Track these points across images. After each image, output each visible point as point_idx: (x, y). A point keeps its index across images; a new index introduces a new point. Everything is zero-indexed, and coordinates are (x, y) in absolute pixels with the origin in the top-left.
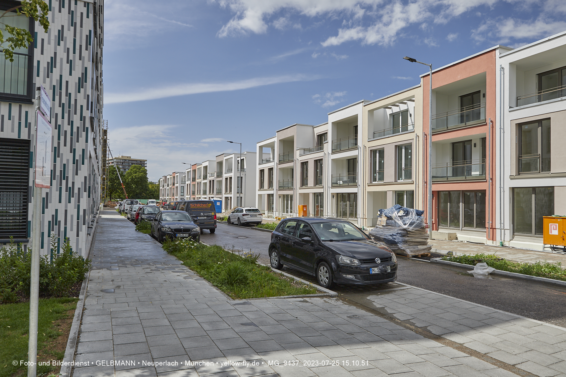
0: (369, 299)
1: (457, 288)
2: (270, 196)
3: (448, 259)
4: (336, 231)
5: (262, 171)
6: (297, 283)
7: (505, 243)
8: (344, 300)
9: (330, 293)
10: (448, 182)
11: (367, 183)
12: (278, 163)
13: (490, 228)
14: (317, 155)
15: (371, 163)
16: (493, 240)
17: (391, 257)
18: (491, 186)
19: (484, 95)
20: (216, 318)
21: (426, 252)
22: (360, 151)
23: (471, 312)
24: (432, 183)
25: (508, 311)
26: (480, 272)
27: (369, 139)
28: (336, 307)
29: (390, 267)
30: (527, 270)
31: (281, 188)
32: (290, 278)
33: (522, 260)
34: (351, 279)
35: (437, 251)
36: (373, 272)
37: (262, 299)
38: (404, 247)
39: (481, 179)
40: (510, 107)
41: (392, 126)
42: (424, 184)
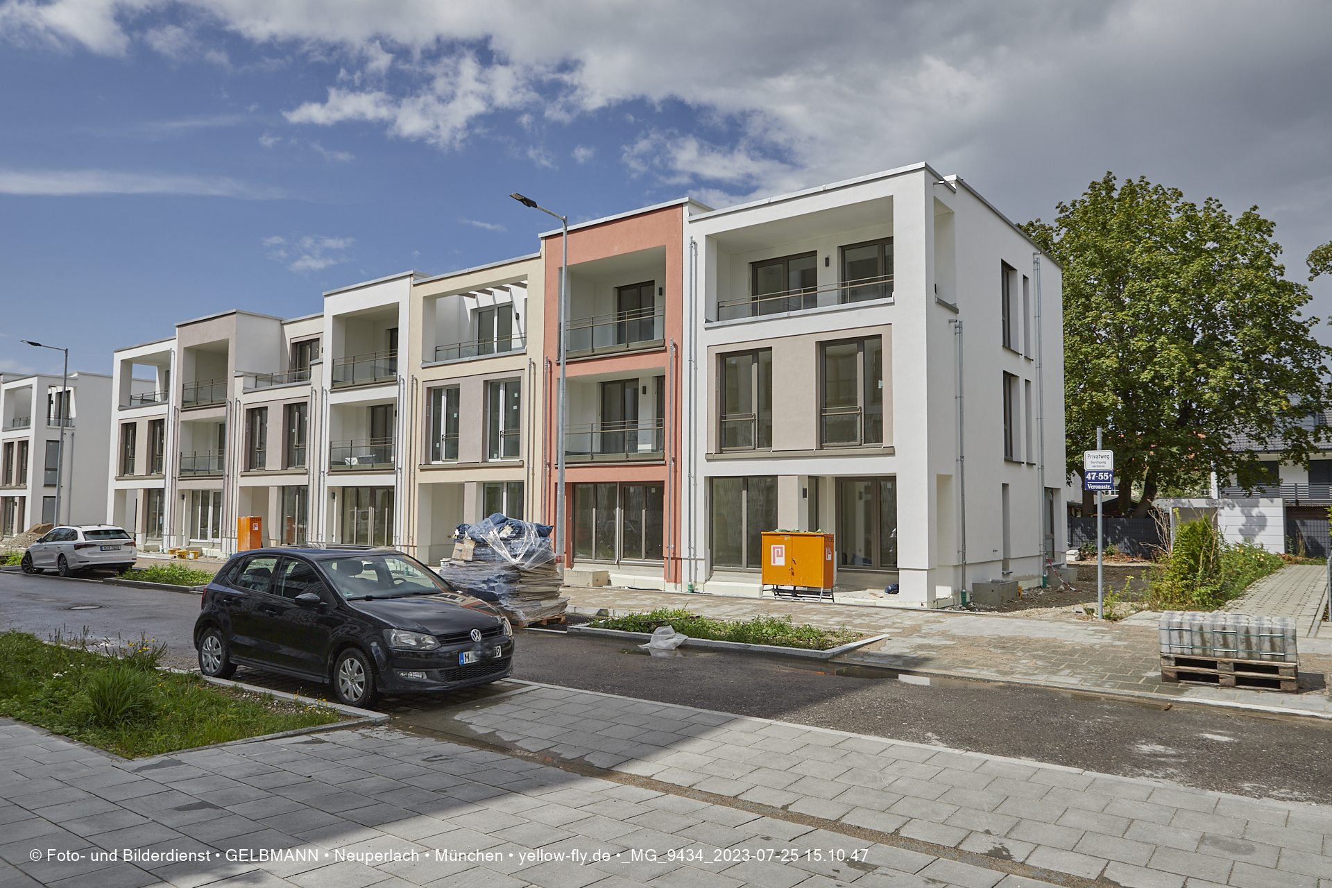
0: (458, 719)
1: (624, 680)
2: (153, 496)
3: (601, 624)
4: (372, 575)
5: (130, 426)
6: (282, 704)
7: (696, 587)
8: (405, 729)
9: (371, 716)
10: (593, 464)
11: (418, 463)
12: (180, 407)
13: (672, 559)
14: (294, 393)
15: (428, 419)
16: (676, 582)
17: (501, 627)
18: (674, 474)
19: (661, 291)
20: (100, 806)
21: (554, 614)
22: (404, 389)
23: (657, 719)
24: (565, 465)
25: (716, 709)
26: (662, 644)
27: (424, 361)
28: (393, 743)
29: (500, 647)
30: (740, 634)
31: (187, 472)
32: (262, 695)
33: (729, 616)
34: (419, 681)
35: (578, 611)
36: (467, 660)
37: (207, 749)
38: (512, 606)
39: (654, 460)
40: (707, 321)
41: (476, 338)
42: (546, 467)
